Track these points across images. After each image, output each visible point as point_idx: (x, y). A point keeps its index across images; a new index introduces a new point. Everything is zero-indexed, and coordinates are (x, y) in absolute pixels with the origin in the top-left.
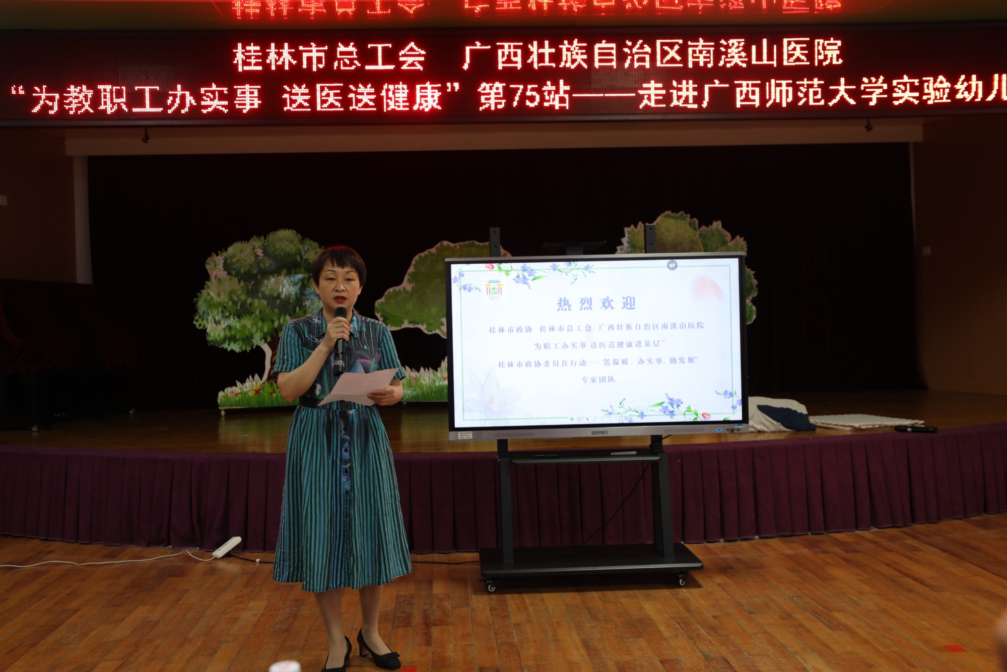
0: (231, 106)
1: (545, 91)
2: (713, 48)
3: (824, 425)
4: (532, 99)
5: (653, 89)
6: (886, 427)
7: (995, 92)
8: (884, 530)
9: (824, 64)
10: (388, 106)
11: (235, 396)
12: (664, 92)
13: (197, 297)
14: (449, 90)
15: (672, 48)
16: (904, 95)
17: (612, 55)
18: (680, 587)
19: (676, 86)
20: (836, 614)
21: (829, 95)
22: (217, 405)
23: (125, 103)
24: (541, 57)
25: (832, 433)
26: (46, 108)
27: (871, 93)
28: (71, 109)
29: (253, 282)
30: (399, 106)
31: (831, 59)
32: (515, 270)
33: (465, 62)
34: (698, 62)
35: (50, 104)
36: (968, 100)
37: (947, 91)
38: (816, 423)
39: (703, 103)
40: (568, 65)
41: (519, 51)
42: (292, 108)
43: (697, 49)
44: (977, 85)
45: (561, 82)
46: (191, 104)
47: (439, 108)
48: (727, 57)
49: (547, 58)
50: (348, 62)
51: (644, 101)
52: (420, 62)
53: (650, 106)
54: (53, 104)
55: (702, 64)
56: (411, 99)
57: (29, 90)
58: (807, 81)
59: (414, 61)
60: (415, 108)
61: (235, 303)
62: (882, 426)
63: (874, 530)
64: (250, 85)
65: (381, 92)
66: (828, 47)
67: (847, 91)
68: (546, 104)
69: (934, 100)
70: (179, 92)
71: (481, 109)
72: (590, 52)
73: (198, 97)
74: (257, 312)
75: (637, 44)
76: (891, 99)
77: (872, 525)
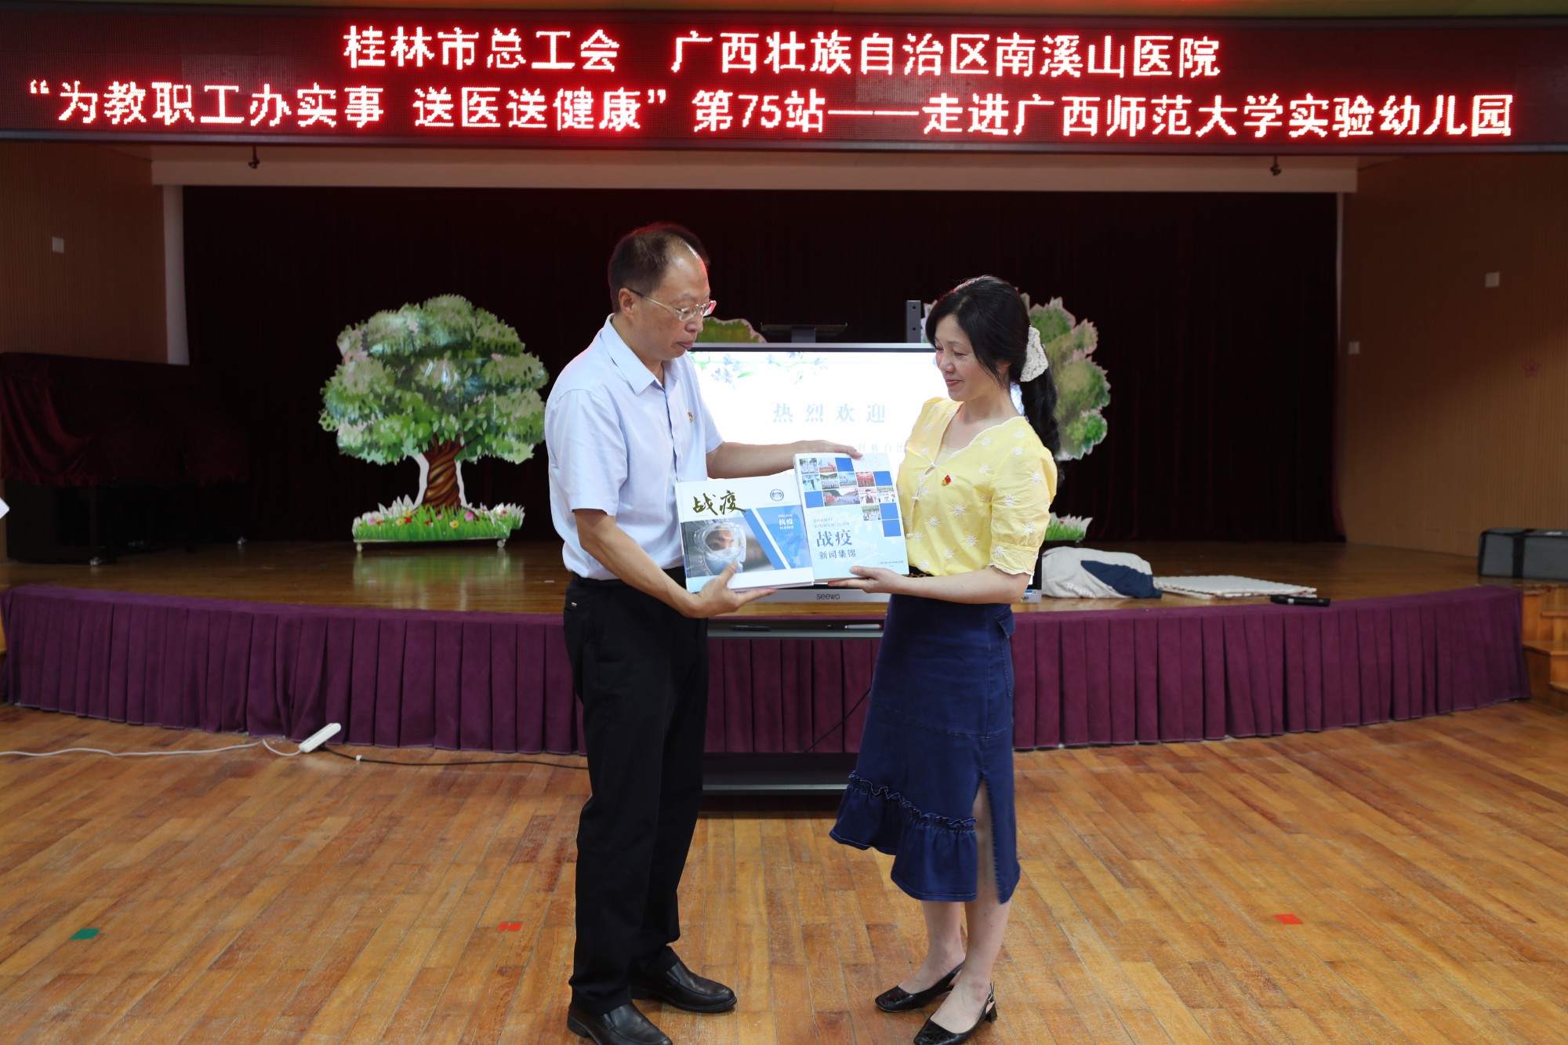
0: (340, 117)
1: (788, 105)
2: (1033, 49)
3: (1176, 591)
4: (770, 116)
5: (944, 105)
6: (1261, 595)
7: (1436, 122)
8: (1242, 740)
9: (1193, 75)
10: (563, 122)
11: (377, 526)
12: (960, 110)
13: (324, 386)
14: (651, 101)
15: (973, 46)
16: (1306, 123)
17: (887, 55)
19: (977, 102)
20: (1137, 863)
21: (1197, 120)
22: (352, 537)
23: (190, 110)
24: (784, 56)
25: (1186, 603)
26: (79, 114)
27: (1258, 119)
28: (115, 116)
29: (404, 368)
30: (579, 123)
31: (1203, 67)
32: (714, 362)
33: (673, 59)
34: (1010, 69)
35: (85, 108)
36: (1397, 133)
37: (1368, 118)
38: (1166, 587)
39: (1015, 128)
40: (822, 69)
41: (753, 47)
42: (428, 122)
43: (1010, 49)
44: (1412, 111)
45: (813, 92)
46: (284, 114)
47: (637, 126)
48: (1052, 62)
49: (793, 57)
50: (507, 57)
51: (930, 123)
52: (610, 59)
53: (939, 131)
54: (89, 109)
55: (1015, 71)
56: (597, 112)
57: (55, 88)
58: (1168, 98)
59: (602, 58)
60: (603, 125)
61: (378, 396)
62: (1255, 594)
63: (1229, 739)
64: (368, 87)
65: (554, 102)
66: (1199, 51)
67: (1224, 115)
68: (790, 125)
69: (1349, 131)
70: (267, 94)
71: (696, 129)
72: (854, 49)
73: (294, 103)
74: (410, 410)
75: (923, 39)
76: (1287, 128)
77: (1227, 734)
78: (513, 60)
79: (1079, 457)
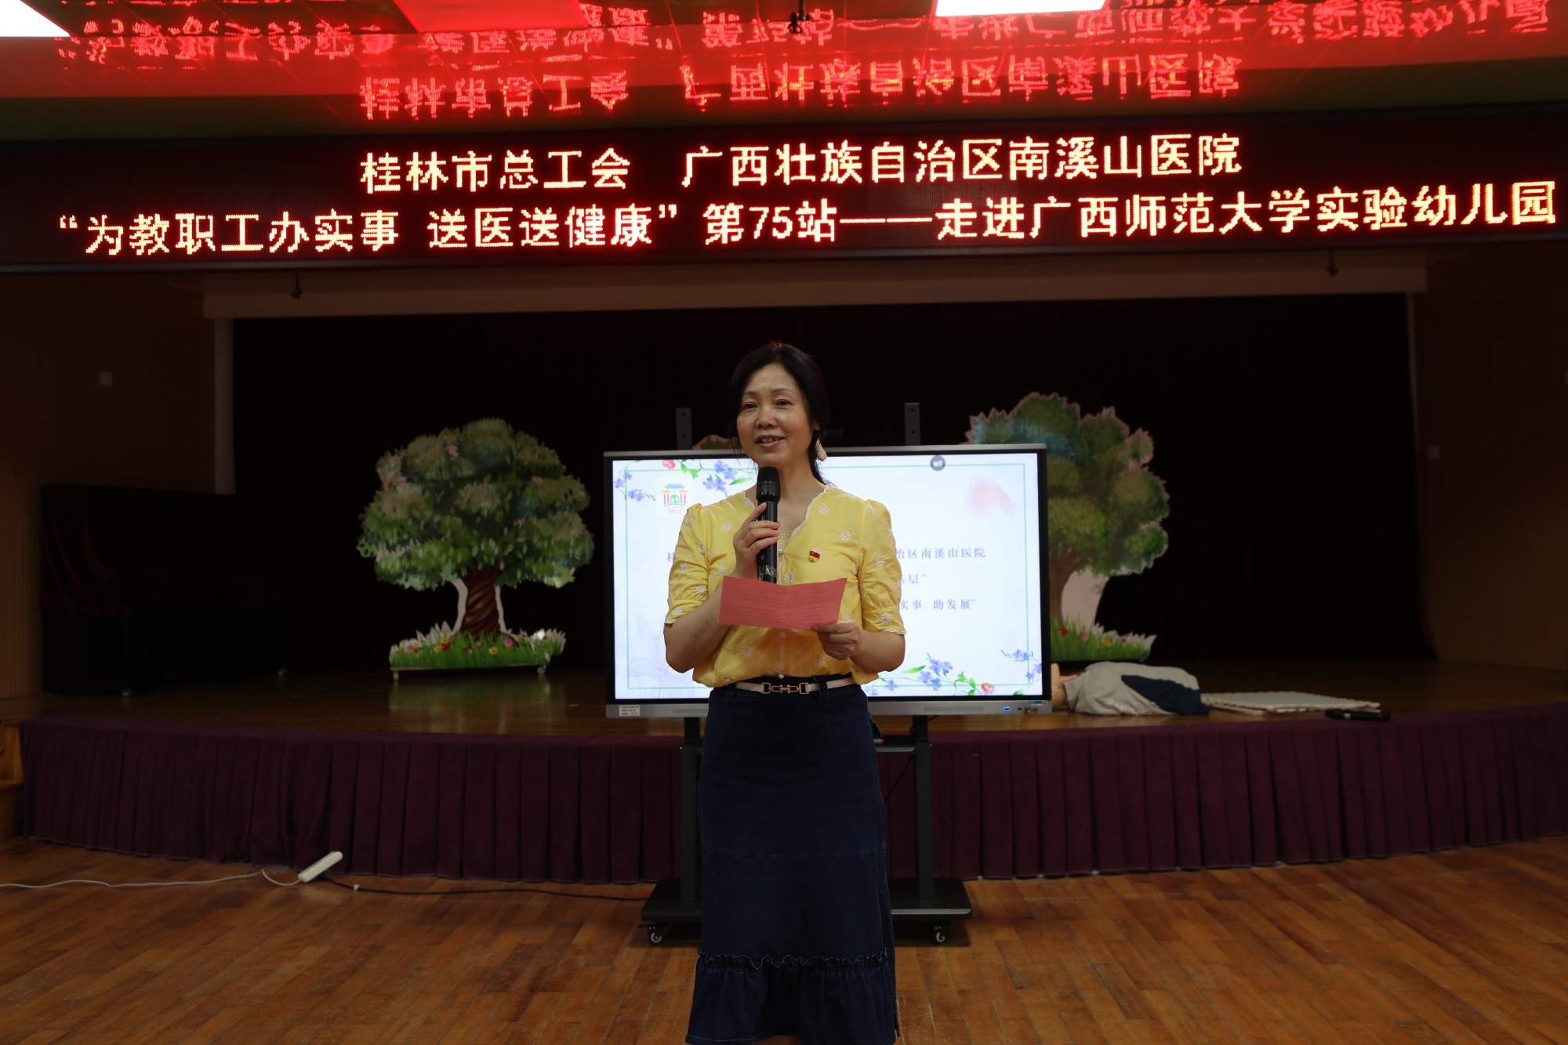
0: (357, 242)
1: (799, 216)
2: (1047, 151)
4: (781, 227)
5: (957, 211)
6: (1318, 711)
7: (1474, 212)
8: (1296, 867)
9: (1214, 172)
10: (575, 238)
11: (413, 653)
12: (974, 215)
13: (363, 512)
14: (662, 216)
15: (986, 151)
16: (1334, 216)
17: (898, 163)
18: (937, 944)
19: (991, 207)
21: (1220, 217)
22: (388, 665)
23: (211, 239)
24: (795, 168)
25: (1238, 719)
26: (105, 246)
27: (1285, 214)
28: (139, 248)
29: (442, 493)
30: (591, 240)
31: (1224, 164)
32: (705, 469)
33: (685, 174)
34: (1024, 172)
35: (111, 240)
36: (1433, 223)
37: (1401, 210)
39: (1031, 231)
40: (833, 179)
41: (763, 160)
42: (443, 243)
43: (1023, 153)
44: (1447, 201)
45: (824, 202)
46: (302, 240)
47: (648, 241)
48: (1067, 164)
49: (803, 169)
50: (520, 178)
51: (944, 228)
52: (622, 177)
53: (953, 236)
54: (115, 241)
55: (1030, 175)
56: (609, 228)
57: (84, 222)
58: (1188, 196)
59: (613, 176)
60: (614, 241)
61: (416, 522)
62: (1311, 710)
63: (1281, 865)
64: (384, 211)
65: (566, 220)
66: (1220, 148)
67: (1248, 211)
68: (802, 235)
69: (1381, 223)
70: (286, 222)
71: (708, 242)
72: (865, 158)
73: (312, 230)
74: (448, 534)
75: (934, 146)
76: (1316, 222)
77: (1279, 859)
78: (525, 180)
79: (1139, 570)
